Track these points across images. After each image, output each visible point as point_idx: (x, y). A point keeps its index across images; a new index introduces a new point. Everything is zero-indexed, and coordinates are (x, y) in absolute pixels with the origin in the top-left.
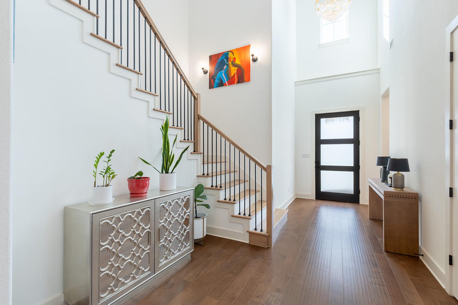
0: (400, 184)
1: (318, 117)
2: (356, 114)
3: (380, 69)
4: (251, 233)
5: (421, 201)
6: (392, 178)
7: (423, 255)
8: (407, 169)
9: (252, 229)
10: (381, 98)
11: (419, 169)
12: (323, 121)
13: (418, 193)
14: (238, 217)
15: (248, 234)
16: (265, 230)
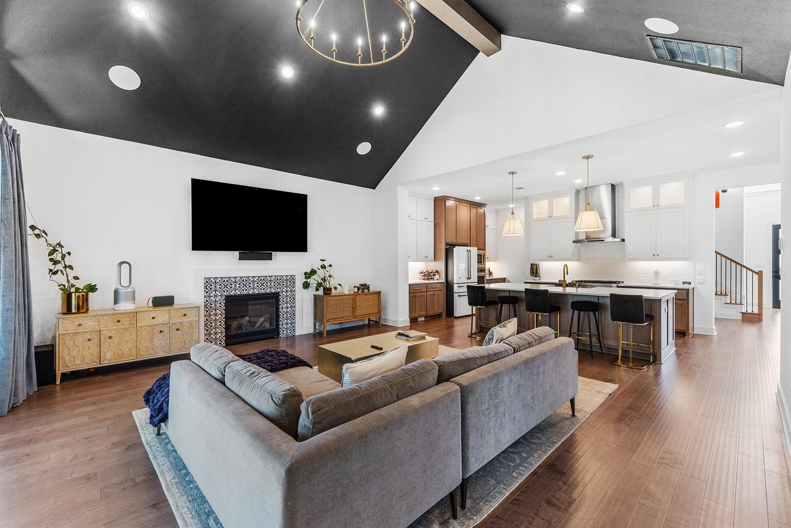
9: (744, 311)
14: (731, 303)
15: (741, 314)
16: (756, 311)
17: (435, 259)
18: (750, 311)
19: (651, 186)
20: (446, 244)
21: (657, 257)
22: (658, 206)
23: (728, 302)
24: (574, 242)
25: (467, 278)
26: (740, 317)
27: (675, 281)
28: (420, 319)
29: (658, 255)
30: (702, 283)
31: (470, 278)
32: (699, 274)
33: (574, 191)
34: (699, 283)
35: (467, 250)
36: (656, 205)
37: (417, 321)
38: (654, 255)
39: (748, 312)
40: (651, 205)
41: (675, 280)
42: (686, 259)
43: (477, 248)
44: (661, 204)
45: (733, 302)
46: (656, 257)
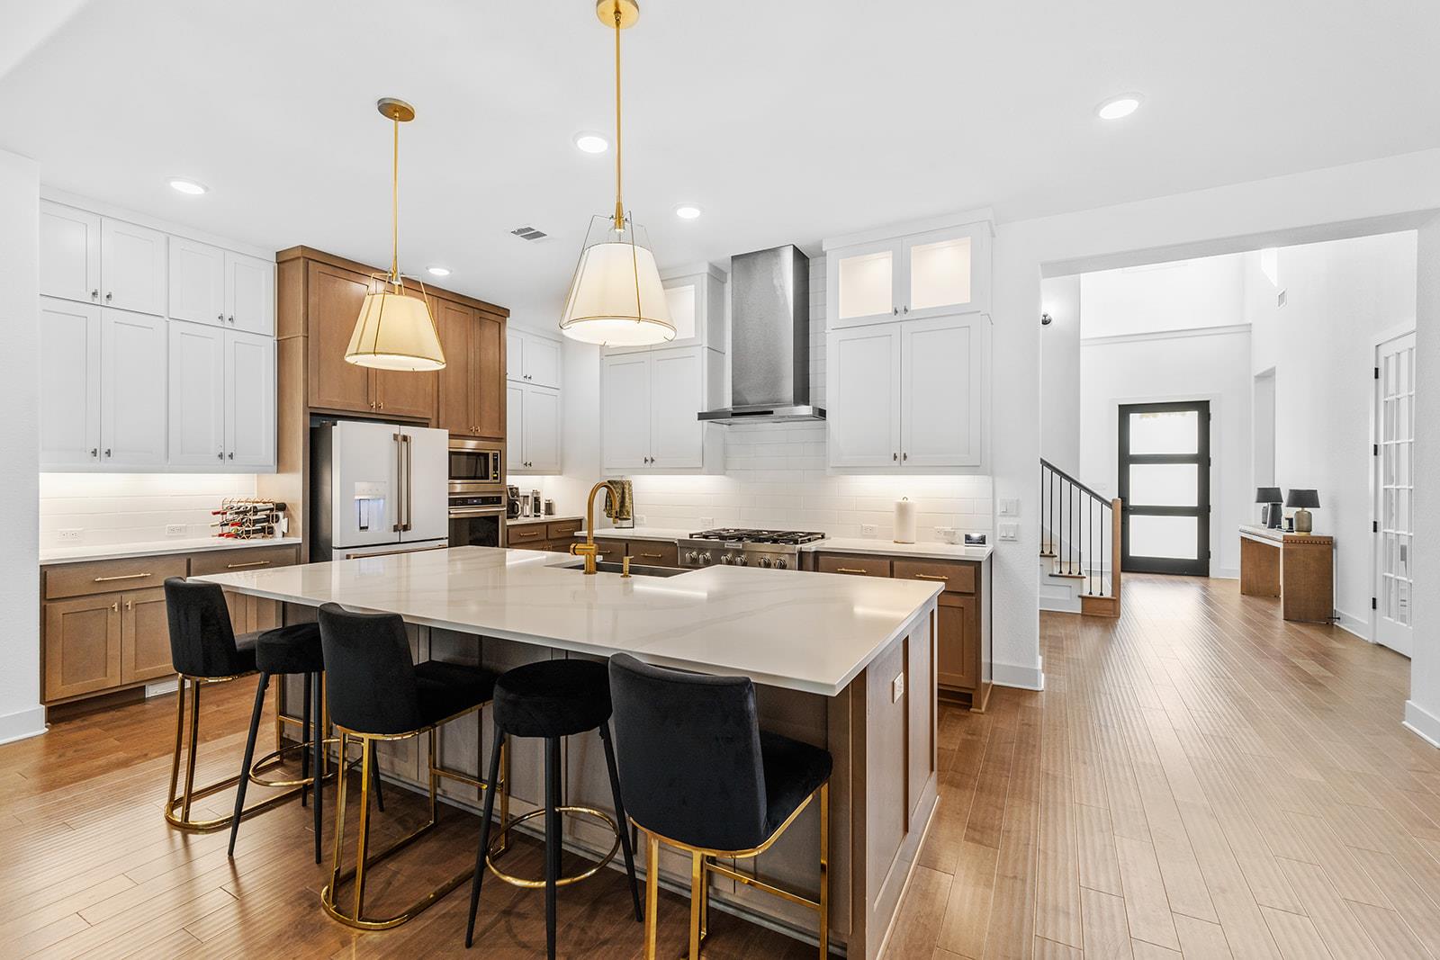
0: (1305, 526)
1: (1125, 411)
2: (1203, 408)
3: (1251, 324)
4: (1083, 598)
5: (1336, 548)
6: (1292, 519)
7: (1339, 618)
8: (1315, 504)
9: (1086, 594)
10: (1253, 378)
11: (1334, 506)
12: (1134, 418)
13: (1332, 538)
14: (1060, 575)
15: (1080, 600)
16: (1108, 594)
17: (281, 463)
18: (1096, 594)
19: (890, 254)
20: (312, 414)
21: (904, 463)
22: (906, 310)
23: (1056, 573)
24: (702, 416)
25: (396, 529)
26: (1077, 608)
27: (946, 533)
28: (152, 691)
29: (905, 457)
30: (1013, 540)
31: (406, 528)
32: (1005, 513)
33: (705, 269)
34: (1004, 539)
35: (395, 437)
36: (901, 309)
37: (143, 700)
38: (895, 457)
39: (1094, 595)
40: (890, 311)
41: (948, 529)
42: (972, 469)
43: (446, 432)
44: (913, 306)
45: (1065, 572)
46: (900, 461)
